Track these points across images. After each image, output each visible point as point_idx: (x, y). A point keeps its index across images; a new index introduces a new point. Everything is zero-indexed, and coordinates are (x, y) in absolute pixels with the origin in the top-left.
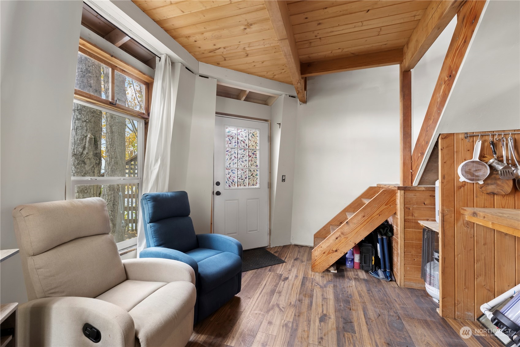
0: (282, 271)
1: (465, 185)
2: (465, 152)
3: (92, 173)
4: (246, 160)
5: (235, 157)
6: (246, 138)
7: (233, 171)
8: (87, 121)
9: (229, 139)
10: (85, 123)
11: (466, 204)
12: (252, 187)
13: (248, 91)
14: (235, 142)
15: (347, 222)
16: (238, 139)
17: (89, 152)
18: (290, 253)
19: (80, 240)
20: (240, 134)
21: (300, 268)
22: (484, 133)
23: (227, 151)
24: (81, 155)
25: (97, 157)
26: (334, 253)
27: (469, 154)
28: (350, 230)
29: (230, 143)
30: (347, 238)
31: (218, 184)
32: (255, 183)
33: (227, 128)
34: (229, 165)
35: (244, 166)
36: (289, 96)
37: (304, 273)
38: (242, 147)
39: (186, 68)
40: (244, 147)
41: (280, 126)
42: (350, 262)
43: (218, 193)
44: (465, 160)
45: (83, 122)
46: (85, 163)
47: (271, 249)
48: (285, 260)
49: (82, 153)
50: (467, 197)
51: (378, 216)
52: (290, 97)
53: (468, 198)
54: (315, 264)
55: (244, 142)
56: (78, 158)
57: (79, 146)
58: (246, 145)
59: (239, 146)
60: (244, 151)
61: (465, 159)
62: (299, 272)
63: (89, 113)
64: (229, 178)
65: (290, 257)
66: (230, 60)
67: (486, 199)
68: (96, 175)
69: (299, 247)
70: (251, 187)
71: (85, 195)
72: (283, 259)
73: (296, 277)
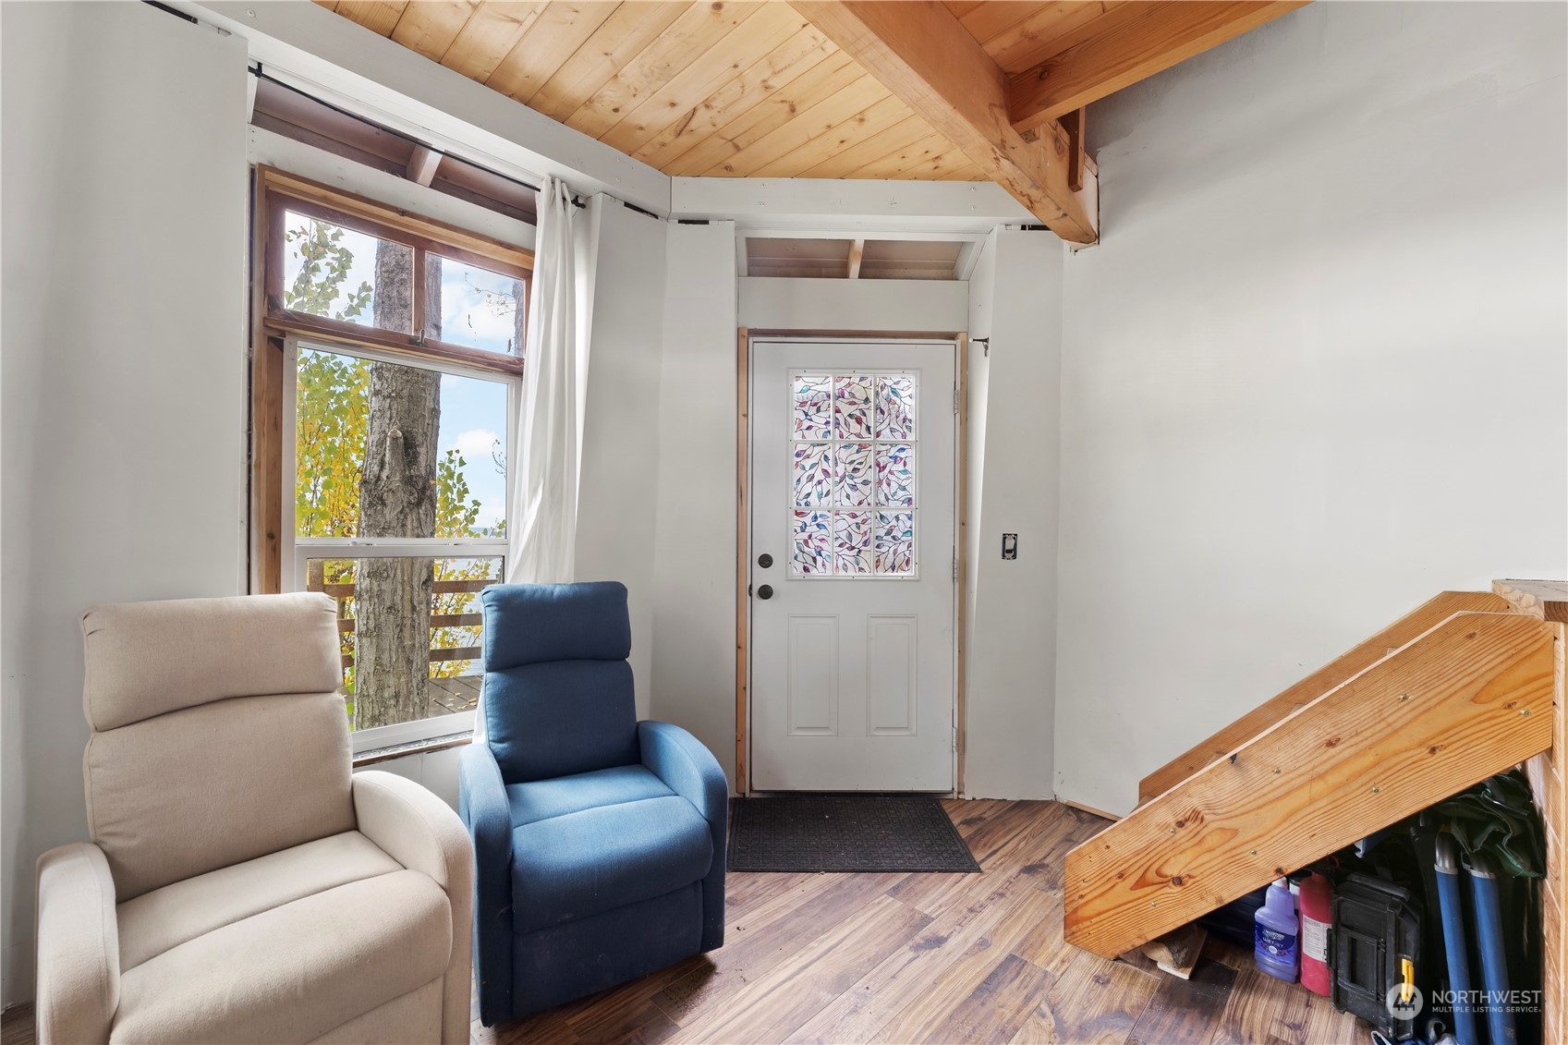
0: (940, 906)
3: (399, 529)
4: (866, 483)
5: (825, 472)
6: (867, 406)
7: (819, 520)
8: (393, 395)
9: (806, 414)
10: (388, 401)
12: (890, 573)
13: (859, 238)
14: (828, 423)
15: (1233, 758)
16: (838, 411)
17: (392, 476)
18: (1025, 838)
19: (233, 703)
20: (846, 395)
21: (1025, 911)
23: (798, 455)
24: (377, 482)
25: (413, 486)
26: (1167, 890)
28: (1252, 798)
29: (809, 428)
30: (1235, 832)
31: (766, 561)
32: (900, 559)
33: (798, 378)
34: (805, 500)
35: (860, 503)
36: (1023, 228)
37: (1026, 939)
38: (853, 438)
39: (627, 205)
40: (859, 435)
41: (986, 348)
42: (1273, 950)
43: (766, 592)
45: (384, 398)
46: (384, 504)
47: (964, 804)
48: (983, 861)
49: (378, 478)
51: (1425, 751)
52: (1027, 231)
54: (1080, 913)
55: (859, 421)
56: (371, 491)
57: (374, 461)
58: (868, 428)
59: (841, 436)
60: (858, 452)
62: (1008, 929)
63: (398, 374)
64: (806, 542)
65: (1012, 853)
66: (750, 144)
68: (409, 532)
69: (1080, 820)
70: (887, 574)
71: (384, 583)
72: (978, 856)
73: (983, 944)
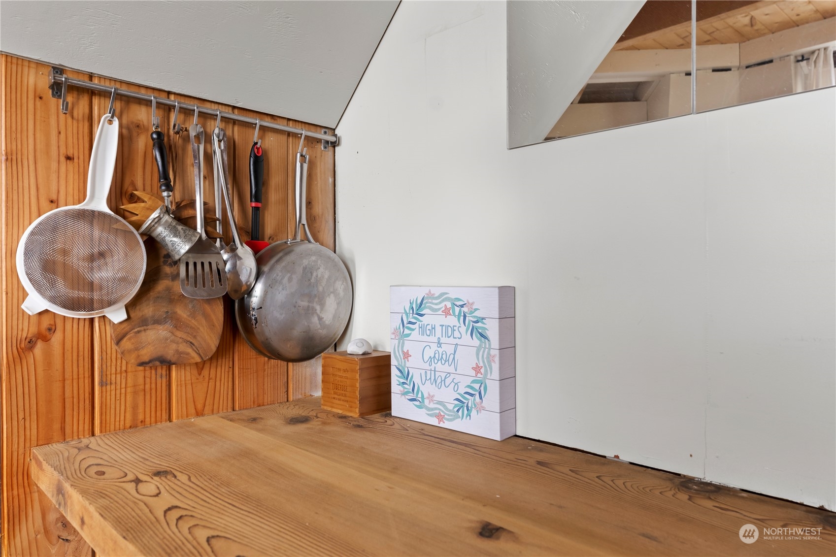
1: (51, 329)
2: (54, 165)
11: (57, 426)
22: (133, 89)
27: (71, 175)
44: (54, 203)
50: (64, 387)
53: (68, 394)
61: (54, 197)
67: (142, 387)
